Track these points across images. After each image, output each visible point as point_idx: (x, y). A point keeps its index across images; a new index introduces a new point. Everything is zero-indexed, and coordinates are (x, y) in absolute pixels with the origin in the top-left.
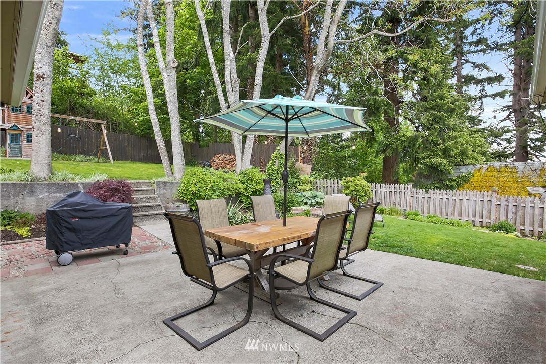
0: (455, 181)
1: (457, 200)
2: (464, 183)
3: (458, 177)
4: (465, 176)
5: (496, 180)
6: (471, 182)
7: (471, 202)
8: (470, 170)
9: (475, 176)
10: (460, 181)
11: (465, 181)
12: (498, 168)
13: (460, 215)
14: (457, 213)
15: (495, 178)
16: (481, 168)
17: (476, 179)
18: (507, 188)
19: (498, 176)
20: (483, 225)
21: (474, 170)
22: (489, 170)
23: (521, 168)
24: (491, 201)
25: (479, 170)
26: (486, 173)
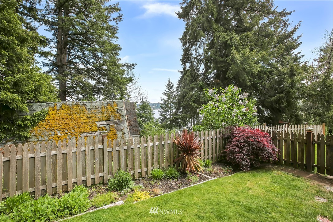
0: (29, 120)
1: (60, 156)
2: (39, 121)
3: (33, 116)
4: (41, 114)
5: (71, 117)
6: (47, 120)
7: (80, 156)
8: (44, 108)
9: (50, 113)
10: (35, 119)
11: (40, 120)
12: (71, 106)
13: (65, 177)
14: (60, 177)
15: (70, 115)
16: (55, 105)
17: (51, 116)
18: (81, 124)
19: (72, 113)
20: (96, 183)
21: (48, 107)
22: (63, 107)
23: (89, 106)
24: (103, 149)
25: (54, 108)
26: (60, 110)
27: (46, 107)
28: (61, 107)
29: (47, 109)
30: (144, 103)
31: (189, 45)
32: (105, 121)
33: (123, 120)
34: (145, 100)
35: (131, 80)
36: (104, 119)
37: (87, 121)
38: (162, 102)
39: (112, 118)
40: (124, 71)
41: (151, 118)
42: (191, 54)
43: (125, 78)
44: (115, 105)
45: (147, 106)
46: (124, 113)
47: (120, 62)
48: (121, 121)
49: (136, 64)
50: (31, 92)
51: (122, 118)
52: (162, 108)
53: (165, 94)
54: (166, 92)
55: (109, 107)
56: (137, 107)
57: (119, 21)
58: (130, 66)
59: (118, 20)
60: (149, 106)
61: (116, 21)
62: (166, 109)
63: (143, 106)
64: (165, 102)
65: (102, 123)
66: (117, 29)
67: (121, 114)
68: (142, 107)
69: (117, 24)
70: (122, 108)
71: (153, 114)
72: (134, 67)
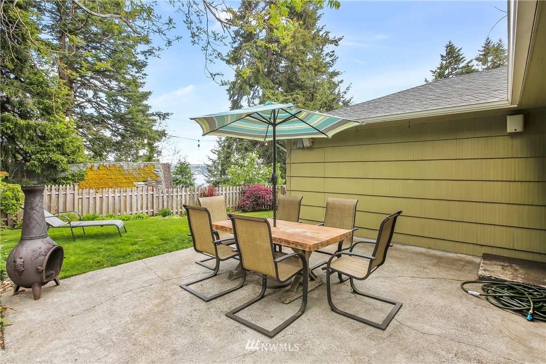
4: (79, 174)
5: (109, 177)
6: (87, 180)
9: (89, 174)
15: (108, 175)
16: (92, 166)
17: (90, 177)
19: (109, 173)
21: (85, 168)
22: (101, 168)
23: (125, 167)
24: (153, 194)
25: (91, 168)
26: (98, 171)
27: (83, 167)
28: (99, 168)
29: (85, 169)
30: (182, 165)
31: (238, 97)
32: (143, 182)
33: (161, 181)
34: (183, 161)
35: (163, 134)
36: (142, 179)
37: (125, 181)
38: (210, 163)
39: (149, 179)
40: (155, 121)
41: (191, 185)
42: (241, 106)
43: (157, 131)
44: (152, 167)
45: (185, 168)
46: (161, 174)
47: (150, 112)
48: (159, 182)
49: (172, 114)
50: (71, 153)
51: (159, 179)
52: (210, 171)
53: (213, 151)
54: (216, 149)
55: (146, 169)
56: (173, 170)
57: (149, 55)
58: (163, 116)
59: (147, 54)
60: (189, 168)
61: (145, 55)
62: (216, 173)
63: (181, 168)
64: (214, 162)
65: (140, 183)
66: (146, 65)
67: (159, 175)
68: (179, 169)
69: (147, 59)
70: (159, 170)
71: (194, 179)
72: (168, 117)
